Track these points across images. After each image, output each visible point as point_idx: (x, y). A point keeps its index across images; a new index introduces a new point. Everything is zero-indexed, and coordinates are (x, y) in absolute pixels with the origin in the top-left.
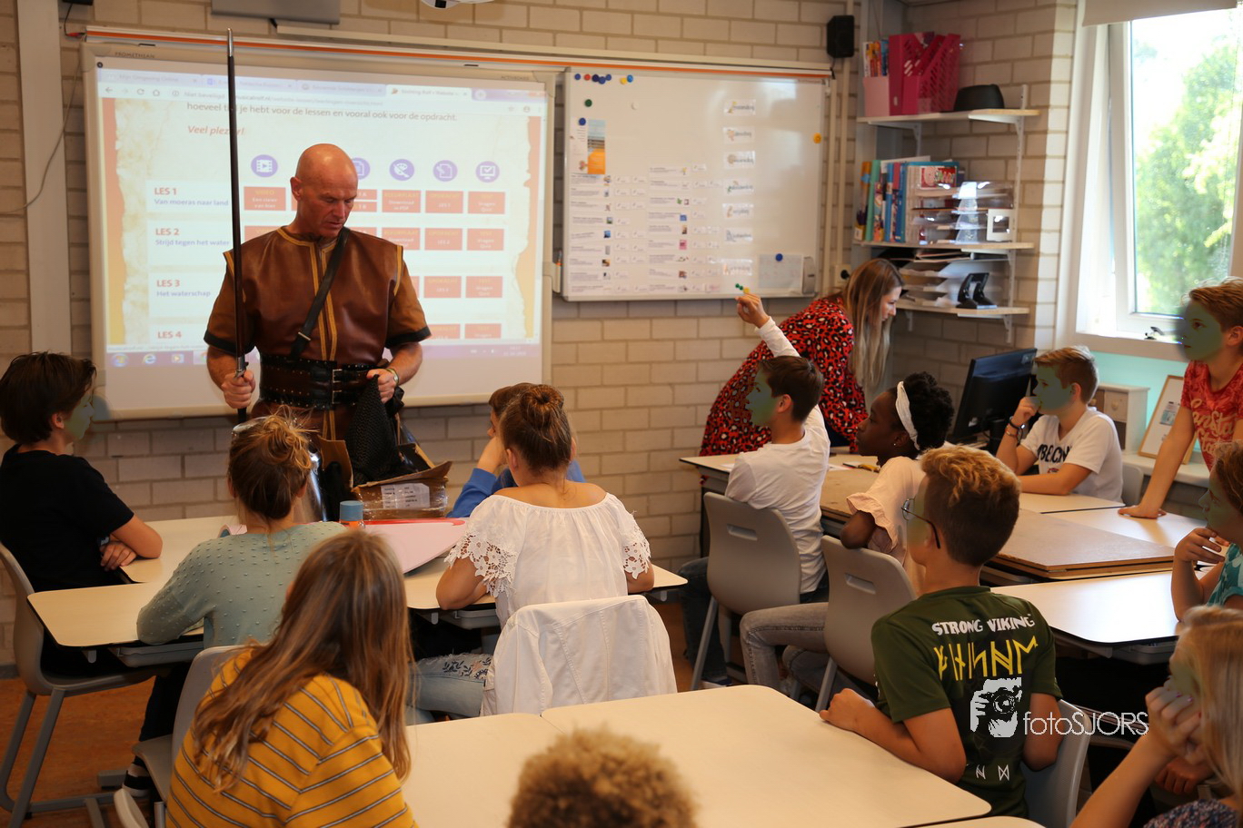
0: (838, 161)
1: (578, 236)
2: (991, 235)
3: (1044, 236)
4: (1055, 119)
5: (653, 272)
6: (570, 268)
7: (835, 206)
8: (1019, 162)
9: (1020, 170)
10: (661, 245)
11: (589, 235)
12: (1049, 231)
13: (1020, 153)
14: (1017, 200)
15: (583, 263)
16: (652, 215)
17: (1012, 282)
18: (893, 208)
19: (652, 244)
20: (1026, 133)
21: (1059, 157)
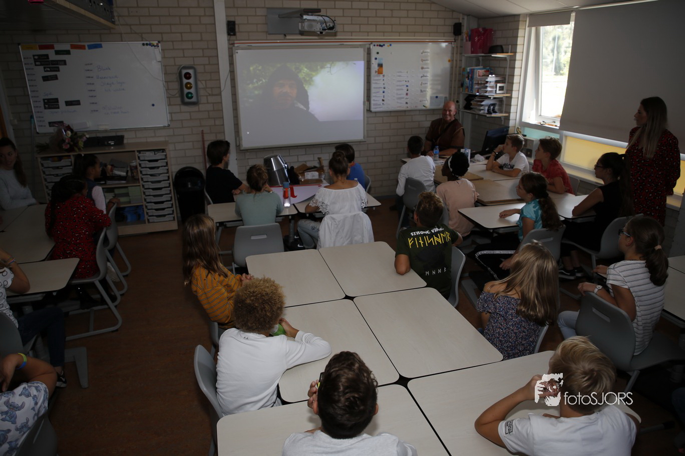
0: (456, 67)
1: (375, 93)
2: (498, 92)
3: (514, 92)
4: (518, 56)
5: (398, 103)
6: (372, 102)
7: (455, 81)
8: (508, 69)
9: (508, 71)
10: (400, 94)
11: (378, 92)
12: (515, 91)
13: (508, 66)
14: (507, 81)
15: (376, 101)
16: (397, 86)
17: (504, 106)
18: (471, 82)
19: (397, 94)
20: (510, 60)
21: (519, 68)
